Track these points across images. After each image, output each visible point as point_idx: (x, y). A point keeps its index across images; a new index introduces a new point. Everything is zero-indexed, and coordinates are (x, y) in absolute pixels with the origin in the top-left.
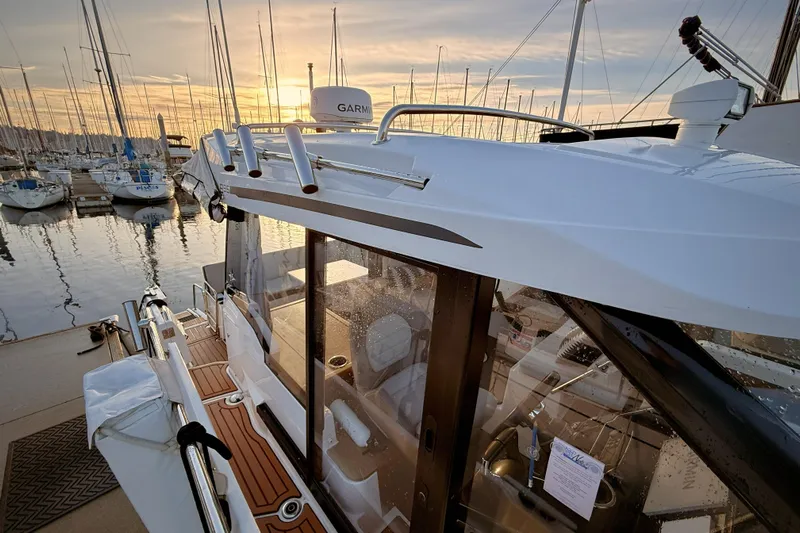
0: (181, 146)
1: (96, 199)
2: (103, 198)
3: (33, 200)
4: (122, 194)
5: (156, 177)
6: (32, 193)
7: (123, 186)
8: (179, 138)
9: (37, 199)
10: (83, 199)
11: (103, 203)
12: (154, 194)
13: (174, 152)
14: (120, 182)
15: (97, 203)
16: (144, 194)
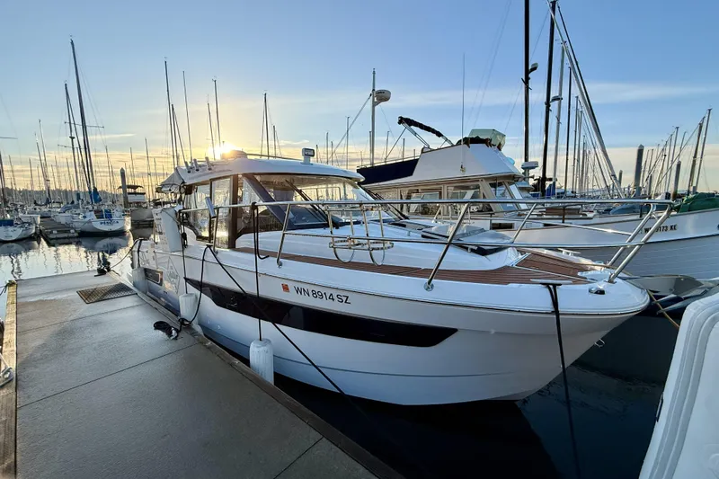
0: (135, 193)
1: (66, 232)
2: (72, 231)
3: (11, 234)
4: (87, 228)
5: (116, 214)
6: (10, 229)
7: (89, 222)
8: (135, 187)
9: (14, 233)
10: (55, 232)
11: (70, 235)
12: (115, 227)
13: (131, 198)
14: (87, 219)
15: (66, 235)
16: (106, 228)
